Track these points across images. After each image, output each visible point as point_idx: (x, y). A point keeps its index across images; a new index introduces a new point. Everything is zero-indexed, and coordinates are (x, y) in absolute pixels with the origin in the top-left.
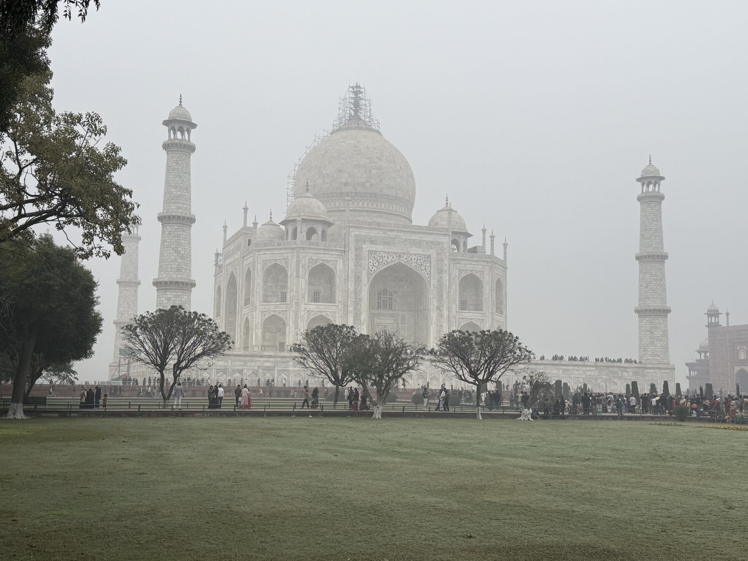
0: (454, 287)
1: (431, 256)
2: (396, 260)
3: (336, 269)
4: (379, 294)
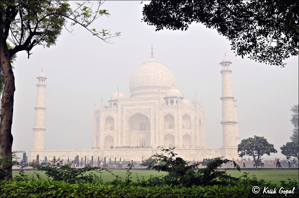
0: (161, 119)
1: (151, 108)
2: (136, 112)
3: (114, 117)
4: (140, 125)
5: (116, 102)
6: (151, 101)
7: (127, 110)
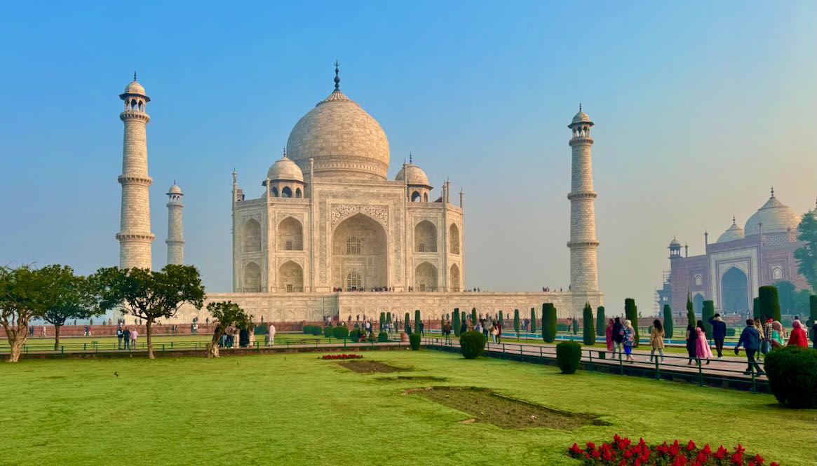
0: (409, 232)
1: (389, 206)
2: (356, 212)
3: (303, 221)
4: (349, 241)
5: (289, 185)
6: (387, 191)
7: (333, 205)
